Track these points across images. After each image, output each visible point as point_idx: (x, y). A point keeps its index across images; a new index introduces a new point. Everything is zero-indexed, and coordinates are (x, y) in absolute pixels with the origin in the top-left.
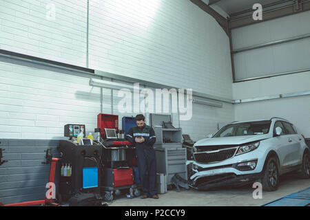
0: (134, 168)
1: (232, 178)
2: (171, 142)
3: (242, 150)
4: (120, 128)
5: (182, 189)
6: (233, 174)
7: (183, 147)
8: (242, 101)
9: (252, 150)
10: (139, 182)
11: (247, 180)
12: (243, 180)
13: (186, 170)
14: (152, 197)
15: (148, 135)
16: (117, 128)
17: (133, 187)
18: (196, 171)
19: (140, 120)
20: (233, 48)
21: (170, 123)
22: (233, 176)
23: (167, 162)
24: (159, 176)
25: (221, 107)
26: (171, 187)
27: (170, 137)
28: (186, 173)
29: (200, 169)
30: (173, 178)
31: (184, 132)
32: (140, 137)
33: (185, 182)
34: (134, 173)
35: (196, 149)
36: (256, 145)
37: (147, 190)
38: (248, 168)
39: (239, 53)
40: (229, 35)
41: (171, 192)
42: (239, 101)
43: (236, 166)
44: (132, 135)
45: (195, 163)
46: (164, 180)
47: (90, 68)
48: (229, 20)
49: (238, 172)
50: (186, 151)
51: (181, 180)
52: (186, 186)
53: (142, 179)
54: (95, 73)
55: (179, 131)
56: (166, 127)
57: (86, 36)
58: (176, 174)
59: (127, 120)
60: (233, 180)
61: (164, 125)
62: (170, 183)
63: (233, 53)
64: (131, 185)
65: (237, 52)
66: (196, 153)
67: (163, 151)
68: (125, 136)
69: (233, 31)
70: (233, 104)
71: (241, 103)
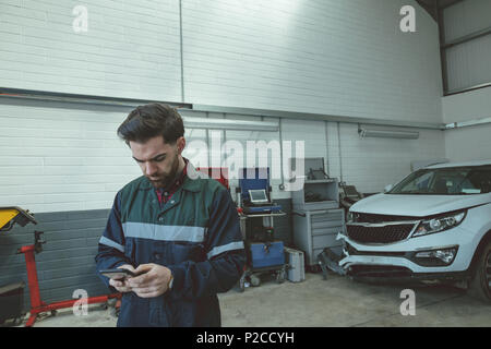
3: (427, 226)
8: (459, 125)
9: (448, 228)
11: (436, 281)
18: (347, 253)
21: (323, 170)
23: (309, 232)
25: (414, 138)
36: (458, 218)
40: (439, 19)
42: (452, 125)
43: (412, 256)
45: (347, 239)
46: (300, 262)
47: (187, 101)
49: (415, 268)
51: (333, 258)
54: (194, 108)
55: (333, 183)
57: (179, 55)
58: (326, 249)
61: (312, 174)
65: (452, 45)
66: (349, 223)
69: (448, 11)
70: (442, 130)
71: (456, 127)
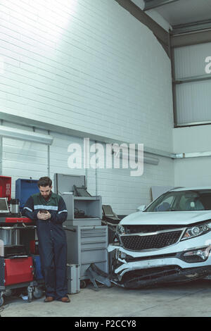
0: (33, 256)
1: (175, 272)
2: (86, 217)
3: (190, 233)
4: (13, 196)
5: (101, 286)
6: (177, 266)
7: (103, 224)
8: (186, 156)
9: (203, 233)
10: (41, 277)
11: (196, 274)
12: (190, 276)
13: (107, 259)
14: (59, 299)
15: (56, 208)
16: (9, 196)
17: (32, 284)
18: (124, 261)
19: (45, 185)
20: (176, 78)
21: (85, 188)
22: (177, 269)
23: (80, 247)
24: (70, 267)
25: (156, 164)
26: (86, 284)
27: (83, 209)
28: (107, 264)
29: (130, 259)
30: (87, 270)
31: (104, 202)
32: (44, 212)
33: (105, 276)
34: (34, 264)
35: (122, 229)
37: (53, 290)
38: (198, 259)
39: (184, 84)
40: (171, 56)
41: (86, 291)
42: (181, 156)
43: (182, 256)
44: (32, 208)
45: (122, 249)
46: (76, 273)
48: (171, 34)
49: (183, 265)
50: (107, 231)
51: (100, 272)
52: (107, 282)
53: (46, 273)
55: (97, 200)
56: (78, 195)
58: (92, 265)
59: (25, 184)
60: (176, 275)
61: (76, 191)
62: (84, 278)
63: (175, 83)
64: (29, 282)
65: (181, 82)
66: (123, 235)
67: (75, 231)
68: (20, 208)
69: (177, 52)
70: (173, 159)
71: (184, 158)
